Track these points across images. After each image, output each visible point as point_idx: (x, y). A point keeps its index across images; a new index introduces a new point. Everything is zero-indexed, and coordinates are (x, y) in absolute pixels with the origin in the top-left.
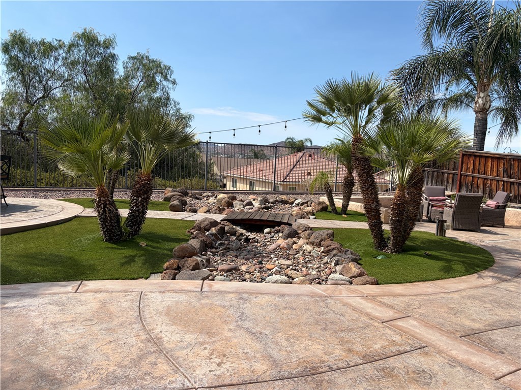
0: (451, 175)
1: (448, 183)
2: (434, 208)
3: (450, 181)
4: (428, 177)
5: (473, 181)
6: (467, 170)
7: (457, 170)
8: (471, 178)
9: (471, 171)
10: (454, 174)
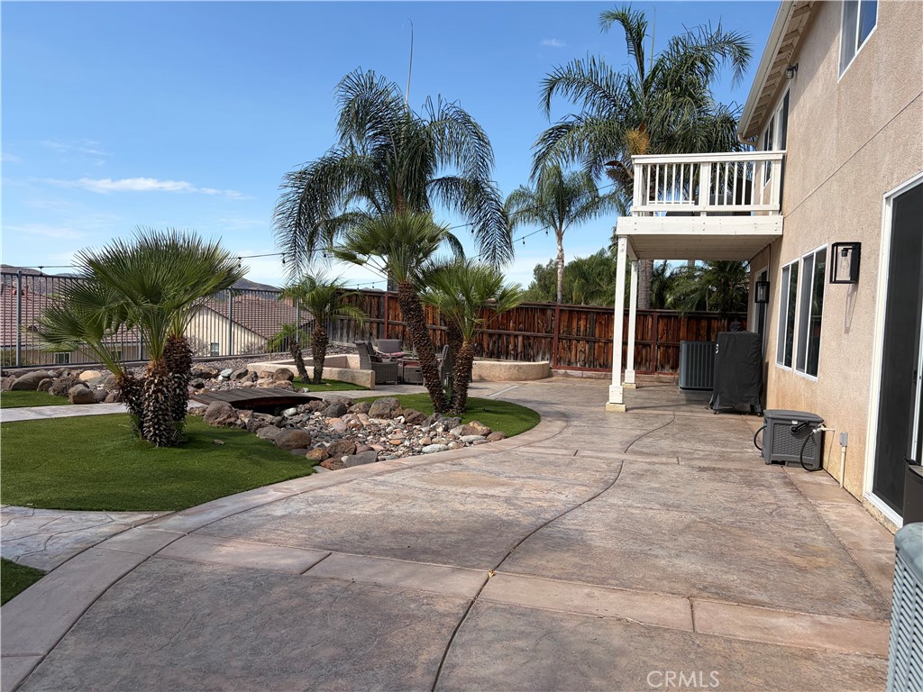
0: (375, 325)
1: (371, 334)
2: (407, 366)
3: (375, 332)
4: (342, 329)
5: (404, 331)
6: (396, 317)
7: (383, 317)
8: (401, 328)
9: (401, 319)
10: (378, 324)
